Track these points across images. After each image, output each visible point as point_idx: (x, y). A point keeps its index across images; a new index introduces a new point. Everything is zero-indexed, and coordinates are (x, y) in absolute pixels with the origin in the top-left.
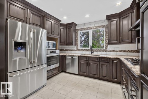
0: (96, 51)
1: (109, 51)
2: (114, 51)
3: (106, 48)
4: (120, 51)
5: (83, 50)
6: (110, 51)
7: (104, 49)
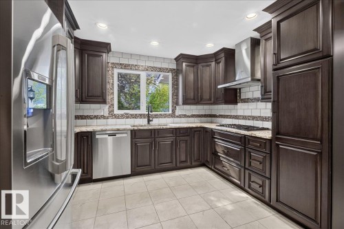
0: (156, 116)
1: (178, 117)
2: (185, 116)
3: (173, 110)
4: (193, 116)
5: (128, 116)
6: (180, 116)
7: (170, 112)
